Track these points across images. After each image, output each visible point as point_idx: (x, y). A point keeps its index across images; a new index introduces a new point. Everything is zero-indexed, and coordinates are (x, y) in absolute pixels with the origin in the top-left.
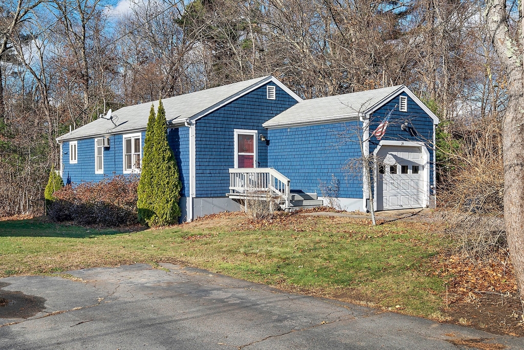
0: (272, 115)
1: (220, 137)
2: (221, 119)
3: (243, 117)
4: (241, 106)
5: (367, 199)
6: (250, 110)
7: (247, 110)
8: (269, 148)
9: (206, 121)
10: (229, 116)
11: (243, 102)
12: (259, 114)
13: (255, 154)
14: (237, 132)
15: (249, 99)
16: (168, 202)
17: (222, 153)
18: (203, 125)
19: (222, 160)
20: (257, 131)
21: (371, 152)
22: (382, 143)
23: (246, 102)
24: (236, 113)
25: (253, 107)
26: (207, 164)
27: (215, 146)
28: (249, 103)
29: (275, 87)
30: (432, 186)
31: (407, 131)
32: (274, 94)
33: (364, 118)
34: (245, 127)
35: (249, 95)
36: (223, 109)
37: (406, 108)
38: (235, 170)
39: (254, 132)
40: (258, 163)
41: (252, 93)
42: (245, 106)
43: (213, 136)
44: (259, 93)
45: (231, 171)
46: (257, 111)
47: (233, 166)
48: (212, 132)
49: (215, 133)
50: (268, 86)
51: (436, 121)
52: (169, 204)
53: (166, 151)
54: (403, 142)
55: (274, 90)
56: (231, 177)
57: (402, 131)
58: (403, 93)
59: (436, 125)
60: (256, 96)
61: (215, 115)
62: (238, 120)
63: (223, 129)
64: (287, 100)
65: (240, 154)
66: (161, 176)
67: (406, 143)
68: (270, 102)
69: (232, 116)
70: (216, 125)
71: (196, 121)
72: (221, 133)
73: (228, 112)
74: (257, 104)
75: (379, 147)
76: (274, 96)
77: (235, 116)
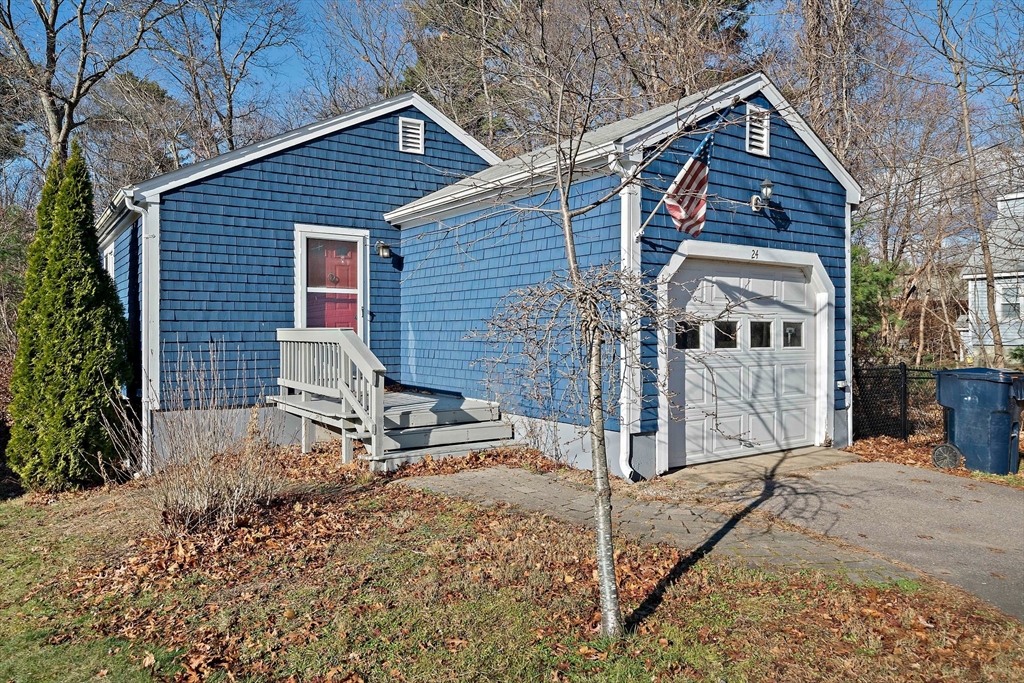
0: (415, 193)
1: (248, 242)
2: (250, 194)
3: (325, 192)
4: (317, 163)
5: (631, 436)
6: (344, 176)
7: (336, 175)
8: (405, 276)
9: (200, 198)
10: (276, 187)
11: (323, 154)
12: (374, 189)
13: (360, 292)
14: (301, 232)
15: (342, 147)
16: (69, 423)
17: (253, 288)
18: (188, 207)
19: (255, 306)
20: (367, 233)
21: (650, 276)
22: (688, 247)
23: (333, 156)
24: (302, 180)
25: (356, 168)
26: (200, 316)
27: (229, 269)
28: (342, 157)
29: (422, 122)
30: (840, 384)
31: (766, 216)
32: (421, 141)
33: (622, 160)
34: (330, 220)
35: (344, 138)
36: (258, 166)
37: (765, 145)
38: (297, 332)
39: (359, 235)
40: (371, 313)
41: (354, 132)
42: (332, 165)
43: (223, 240)
44: (373, 134)
45: (282, 334)
46: (369, 179)
47: (289, 323)
48: (221, 230)
49: (231, 231)
50: (401, 119)
51: (854, 194)
52: (73, 431)
53: (80, 279)
54: (756, 248)
55: (421, 131)
56: (284, 353)
57: (754, 214)
58: (757, 97)
59: (854, 207)
60: (364, 142)
61: (230, 182)
62: (307, 200)
63: (260, 223)
64: (459, 157)
65: (312, 290)
66: (57, 348)
67: (765, 255)
68: (409, 158)
69: (290, 188)
70: (235, 211)
71: (162, 195)
72: (249, 232)
73: (276, 178)
74: (369, 161)
75: (676, 261)
76: (421, 146)
77: (299, 189)
